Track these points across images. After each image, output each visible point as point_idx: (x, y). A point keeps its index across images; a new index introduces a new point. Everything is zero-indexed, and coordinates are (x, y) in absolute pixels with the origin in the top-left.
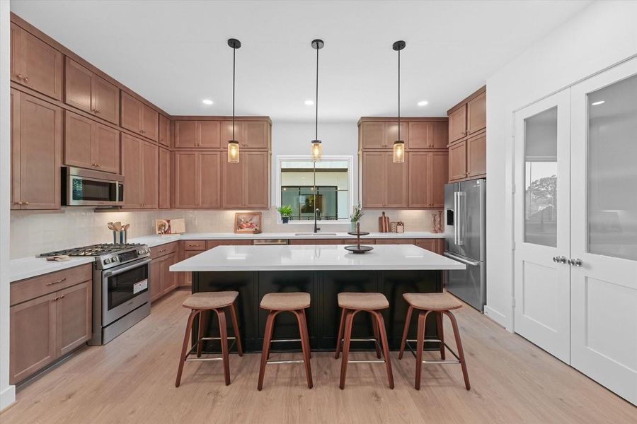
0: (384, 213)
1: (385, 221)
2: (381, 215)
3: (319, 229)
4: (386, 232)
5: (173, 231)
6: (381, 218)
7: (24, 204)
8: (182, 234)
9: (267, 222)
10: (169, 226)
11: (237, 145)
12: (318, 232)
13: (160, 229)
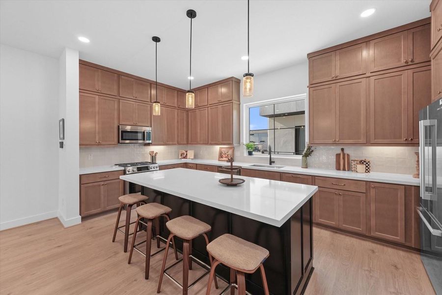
0: (342, 150)
1: (344, 158)
2: (339, 151)
3: (274, 162)
4: (344, 170)
5: (188, 157)
6: (338, 156)
7: (99, 142)
8: (192, 159)
9: (237, 154)
10: (187, 154)
11: (159, 104)
12: (273, 165)
13: (181, 155)
